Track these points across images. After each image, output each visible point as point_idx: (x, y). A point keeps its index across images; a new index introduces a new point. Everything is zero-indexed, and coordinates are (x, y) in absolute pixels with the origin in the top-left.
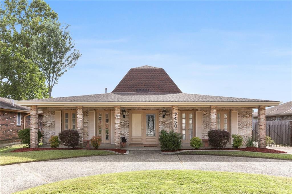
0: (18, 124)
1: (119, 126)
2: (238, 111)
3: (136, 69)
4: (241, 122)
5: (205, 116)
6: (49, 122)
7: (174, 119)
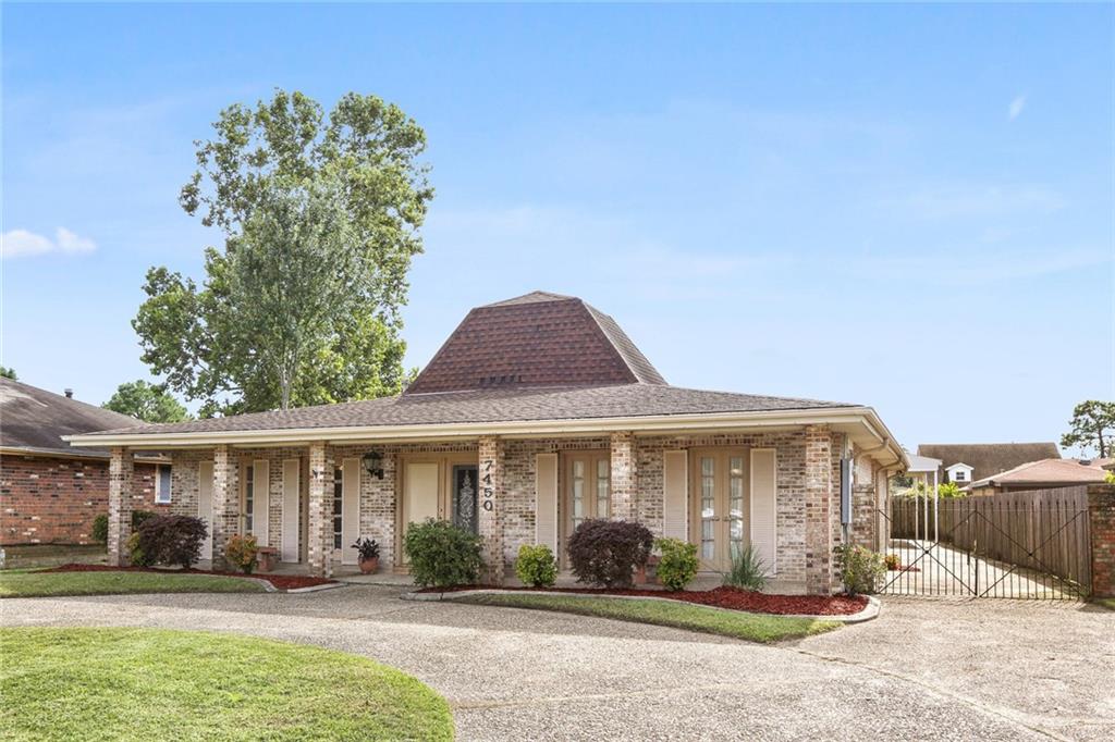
0: (161, 498)
1: (321, 505)
2: (777, 448)
3: (489, 309)
4: (790, 489)
5: (647, 468)
6: (186, 494)
7: (484, 480)
